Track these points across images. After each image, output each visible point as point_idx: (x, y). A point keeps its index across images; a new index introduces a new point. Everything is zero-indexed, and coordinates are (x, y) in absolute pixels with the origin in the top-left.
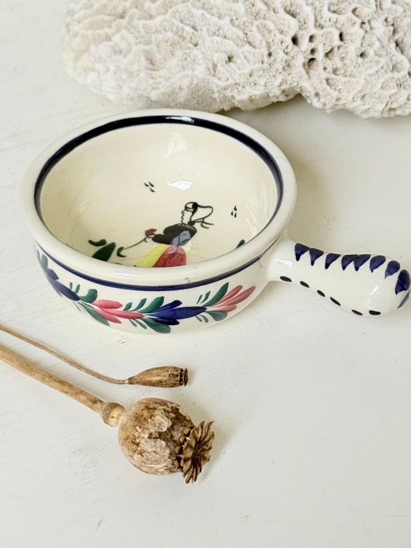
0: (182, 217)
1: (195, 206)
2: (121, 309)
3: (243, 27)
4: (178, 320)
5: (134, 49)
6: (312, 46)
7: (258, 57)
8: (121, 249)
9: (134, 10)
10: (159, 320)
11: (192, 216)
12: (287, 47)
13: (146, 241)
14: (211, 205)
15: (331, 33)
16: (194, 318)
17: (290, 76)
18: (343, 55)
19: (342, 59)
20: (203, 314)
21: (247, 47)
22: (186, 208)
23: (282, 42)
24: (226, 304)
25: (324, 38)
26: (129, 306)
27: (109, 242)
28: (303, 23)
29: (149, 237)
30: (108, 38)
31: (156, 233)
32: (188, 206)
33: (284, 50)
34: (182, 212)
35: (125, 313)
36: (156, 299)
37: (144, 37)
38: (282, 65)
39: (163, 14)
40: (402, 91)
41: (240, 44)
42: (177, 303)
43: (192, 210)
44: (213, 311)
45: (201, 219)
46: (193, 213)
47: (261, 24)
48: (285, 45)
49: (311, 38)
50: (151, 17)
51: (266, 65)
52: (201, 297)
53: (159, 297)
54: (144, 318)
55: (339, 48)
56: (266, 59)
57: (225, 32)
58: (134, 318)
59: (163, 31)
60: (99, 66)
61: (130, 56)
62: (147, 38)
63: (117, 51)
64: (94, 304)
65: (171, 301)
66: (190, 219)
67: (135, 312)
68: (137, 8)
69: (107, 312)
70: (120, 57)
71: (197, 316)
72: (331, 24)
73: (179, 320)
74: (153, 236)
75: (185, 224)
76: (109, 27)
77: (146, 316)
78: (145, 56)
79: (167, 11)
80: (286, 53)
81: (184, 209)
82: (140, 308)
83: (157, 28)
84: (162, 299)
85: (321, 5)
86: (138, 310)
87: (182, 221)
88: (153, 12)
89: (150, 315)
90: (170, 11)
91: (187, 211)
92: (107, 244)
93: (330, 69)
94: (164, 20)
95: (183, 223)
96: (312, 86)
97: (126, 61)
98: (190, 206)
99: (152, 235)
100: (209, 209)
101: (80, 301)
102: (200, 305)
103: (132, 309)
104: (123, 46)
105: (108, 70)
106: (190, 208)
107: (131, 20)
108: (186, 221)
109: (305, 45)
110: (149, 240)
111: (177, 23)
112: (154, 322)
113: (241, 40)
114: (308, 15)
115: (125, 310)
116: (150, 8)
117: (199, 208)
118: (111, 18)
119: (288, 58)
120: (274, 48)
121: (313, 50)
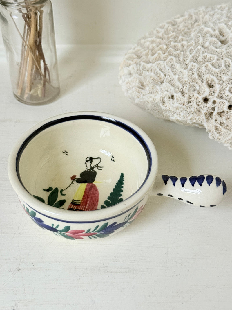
0: (86, 166)
1: (91, 159)
2: (84, 233)
3: (184, 83)
4: (114, 231)
6: (213, 106)
7: (182, 101)
8: (62, 191)
10: (104, 233)
11: (91, 164)
12: (200, 101)
13: (73, 183)
14: (99, 157)
15: (224, 103)
17: (198, 117)
18: (228, 117)
19: (227, 119)
20: (126, 224)
21: (180, 94)
22: (87, 161)
23: (197, 98)
25: (220, 104)
27: (54, 188)
28: (213, 92)
29: (74, 181)
31: (77, 177)
32: (87, 159)
33: (197, 103)
34: (85, 163)
35: (87, 234)
38: (194, 110)
41: (177, 91)
42: (115, 223)
43: (90, 161)
44: (131, 221)
45: (96, 165)
46: (91, 162)
47: (193, 85)
48: (198, 100)
49: (214, 103)
51: (185, 107)
52: (126, 217)
53: (105, 223)
54: (97, 234)
55: (227, 112)
56: (186, 103)
57: (175, 82)
58: (91, 235)
59: (150, 71)
64: (67, 233)
65: (112, 223)
66: (91, 166)
67: (92, 232)
69: (76, 235)
71: (123, 226)
72: (227, 98)
74: (76, 180)
75: (89, 170)
80: (198, 105)
81: (86, 161)
82: (95, 230)
83: (148, 69)
84: (107, 223)
85: (226, 86)
87: (87, 168)
89: (100, 232)
91: (88, 162)
92: (53, 189)
93: (219, 121)
95: (88, 169)
96: (208, 126)
98: (88, 159)
99: (74, 179)
100: (98, 159)
101: (58, 232)
102: (125, 221)
103: (90, 231)
106: (89, 161)
108: (89, 168)
109: (210, 104)
110: (75, 182)
111: (158, 70)
112: (101, 235)
113: (179, 89)
114: (216, 89)
115: (87, 232)
117: (93, 160)
118: (136, 57)
119: (199, 107)
120: (192, 100)
121: (214, 109)
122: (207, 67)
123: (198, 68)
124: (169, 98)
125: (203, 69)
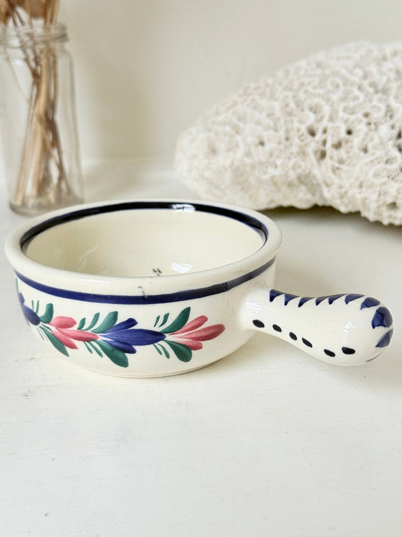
2: (75, 328)
4: (134, 347)
6: (324, 137)
10: (114, 344)
12: (303, 134)
16: (152, 346)
18: (349, 149)
19: (348, 152)
20: (161, 343)
23: (298, 130)
24: (188, 336)
26: (83, 322)
35: (80, 334)
36: (109, 314)
38: (297, 150)
40: (393, 183)
42: (131, 322)
44: (174, 342)
48: (300, 133)
49: (325, 131)
51: (282, 147)
52: (158, 318)
53: (112, 311)
54: (98, 340)
55: (347, 141)
56: (283, 141)
58: (89, 340)
64: (51, 325)
65: (126, 319)
67: (89, 331)
69: (63, 333)
71: (155, 344)
73: (136, 348)
77: (101, 338)
80: (302, 141)
82: (94, 326)
84: (116, 315)
86: (92, 329)
89: (105, 336)
93: (335, 158)
96: (320, 173)
101: (41, 323)
102: (158, 329)
103: (86, 327)
109: (319, 136)
112: (109, 347)
115: (79, 328)
119: (302, 144)
120: (291, 134)
121: (324, 143)
122: (306, 92)
123: (294, 97)
124: (257, 145)
125: (302, 96)
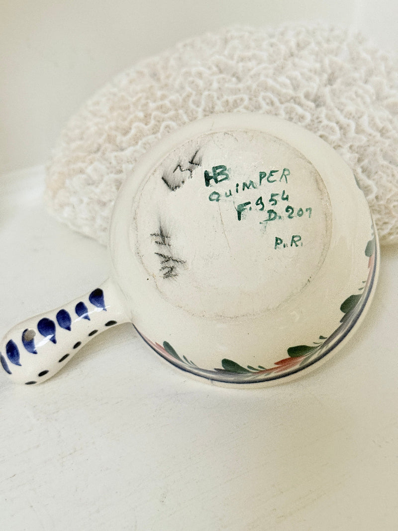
5: (106, 178)
9: (107, 145)
30: (82, 171)
37: (115, 167)
39: (134, 145)
50: (122, 150)
60: (74, 200)
61: (102, 186)
62: (118, 168)
63: (90, 182)
68: (110, 142)
70: (93, 188)
76: (84, 162)
78: (116, 185)
79: (137, 143)
88: (124, 145)
90: (140, 143)
94: (134, 152)
97: (98, 191)
104: (95, 177)
105: (81, 201)
107: (104, 154)
116: (122, 142)
118: (86, 153)
